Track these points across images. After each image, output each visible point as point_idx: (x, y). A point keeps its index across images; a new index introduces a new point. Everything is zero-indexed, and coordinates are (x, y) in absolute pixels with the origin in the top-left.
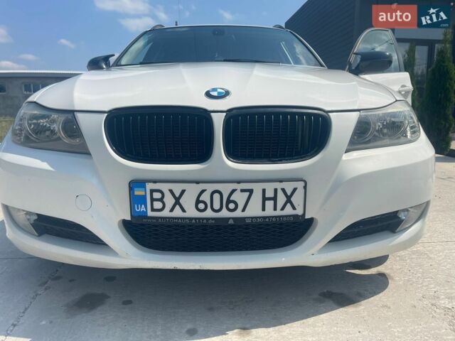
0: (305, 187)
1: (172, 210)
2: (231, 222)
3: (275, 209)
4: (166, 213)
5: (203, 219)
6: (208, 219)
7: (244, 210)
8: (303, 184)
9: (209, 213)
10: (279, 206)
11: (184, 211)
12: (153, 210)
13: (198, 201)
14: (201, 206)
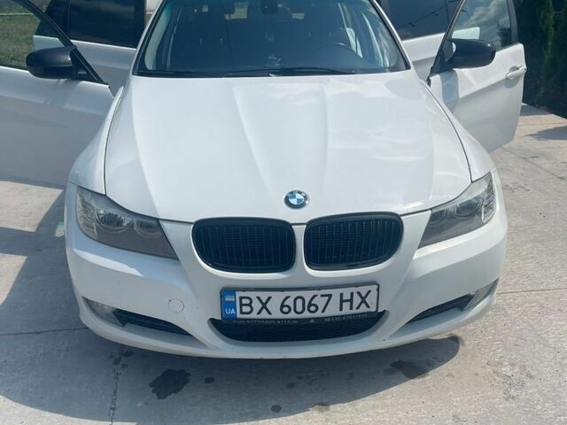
0: (378, 290)
1: (259, 313)
2: (312, 321)
3: (351, 308)
4: (254, 315)
5: (287, 320)
6: (291, 320)
7: (323, 311)
8: (376, 287)
9: (292, 315)
10: (355, 306)
11: (270, 313)
12: (242, 313)
13: (283, 306)
14: (286, 309)
